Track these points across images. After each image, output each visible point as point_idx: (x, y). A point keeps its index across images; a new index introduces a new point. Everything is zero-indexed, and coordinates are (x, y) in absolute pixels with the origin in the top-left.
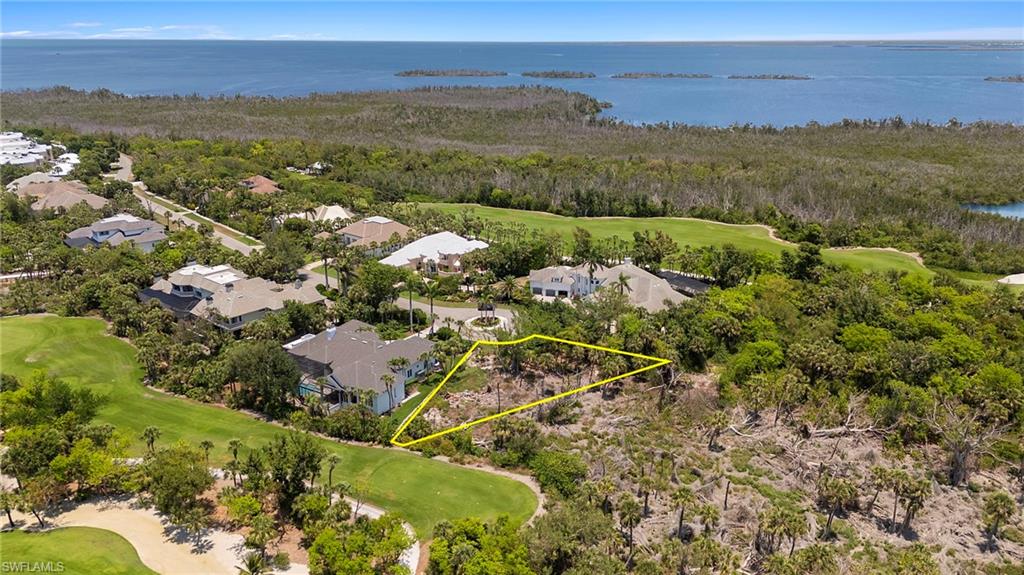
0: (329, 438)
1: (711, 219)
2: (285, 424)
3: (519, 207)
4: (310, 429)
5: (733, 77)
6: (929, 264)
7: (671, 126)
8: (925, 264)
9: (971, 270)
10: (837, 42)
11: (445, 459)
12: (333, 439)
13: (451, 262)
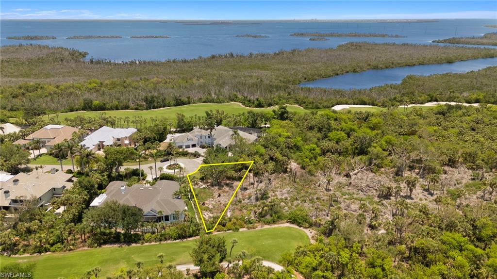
0: (175, 241)
1: (210, 102)
2: (143, 243)
3: (111, 109)
4: (161, 241)
5: (133, 37)
6: (306, 108)
7: (137, 62)
8: (304, 108)
9: (320, 108)
10: (161, 20)
11: (245, 229)
12: (177, 241)
13: (123, 142)
